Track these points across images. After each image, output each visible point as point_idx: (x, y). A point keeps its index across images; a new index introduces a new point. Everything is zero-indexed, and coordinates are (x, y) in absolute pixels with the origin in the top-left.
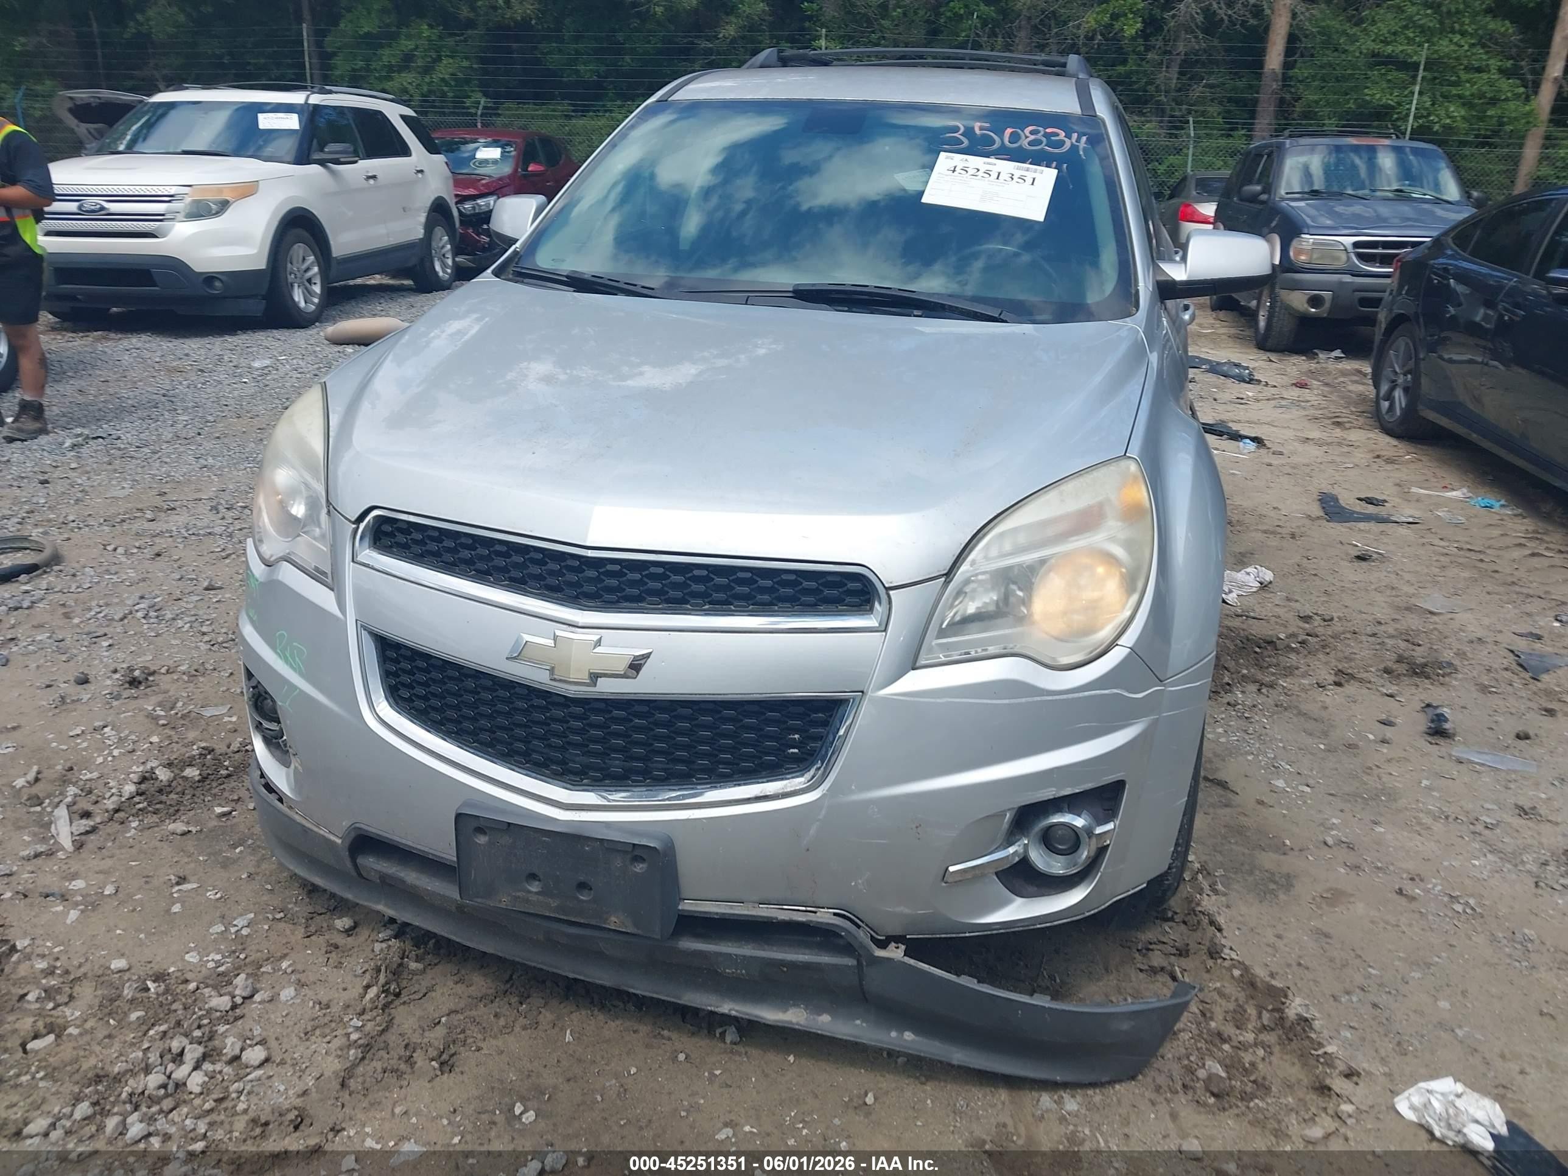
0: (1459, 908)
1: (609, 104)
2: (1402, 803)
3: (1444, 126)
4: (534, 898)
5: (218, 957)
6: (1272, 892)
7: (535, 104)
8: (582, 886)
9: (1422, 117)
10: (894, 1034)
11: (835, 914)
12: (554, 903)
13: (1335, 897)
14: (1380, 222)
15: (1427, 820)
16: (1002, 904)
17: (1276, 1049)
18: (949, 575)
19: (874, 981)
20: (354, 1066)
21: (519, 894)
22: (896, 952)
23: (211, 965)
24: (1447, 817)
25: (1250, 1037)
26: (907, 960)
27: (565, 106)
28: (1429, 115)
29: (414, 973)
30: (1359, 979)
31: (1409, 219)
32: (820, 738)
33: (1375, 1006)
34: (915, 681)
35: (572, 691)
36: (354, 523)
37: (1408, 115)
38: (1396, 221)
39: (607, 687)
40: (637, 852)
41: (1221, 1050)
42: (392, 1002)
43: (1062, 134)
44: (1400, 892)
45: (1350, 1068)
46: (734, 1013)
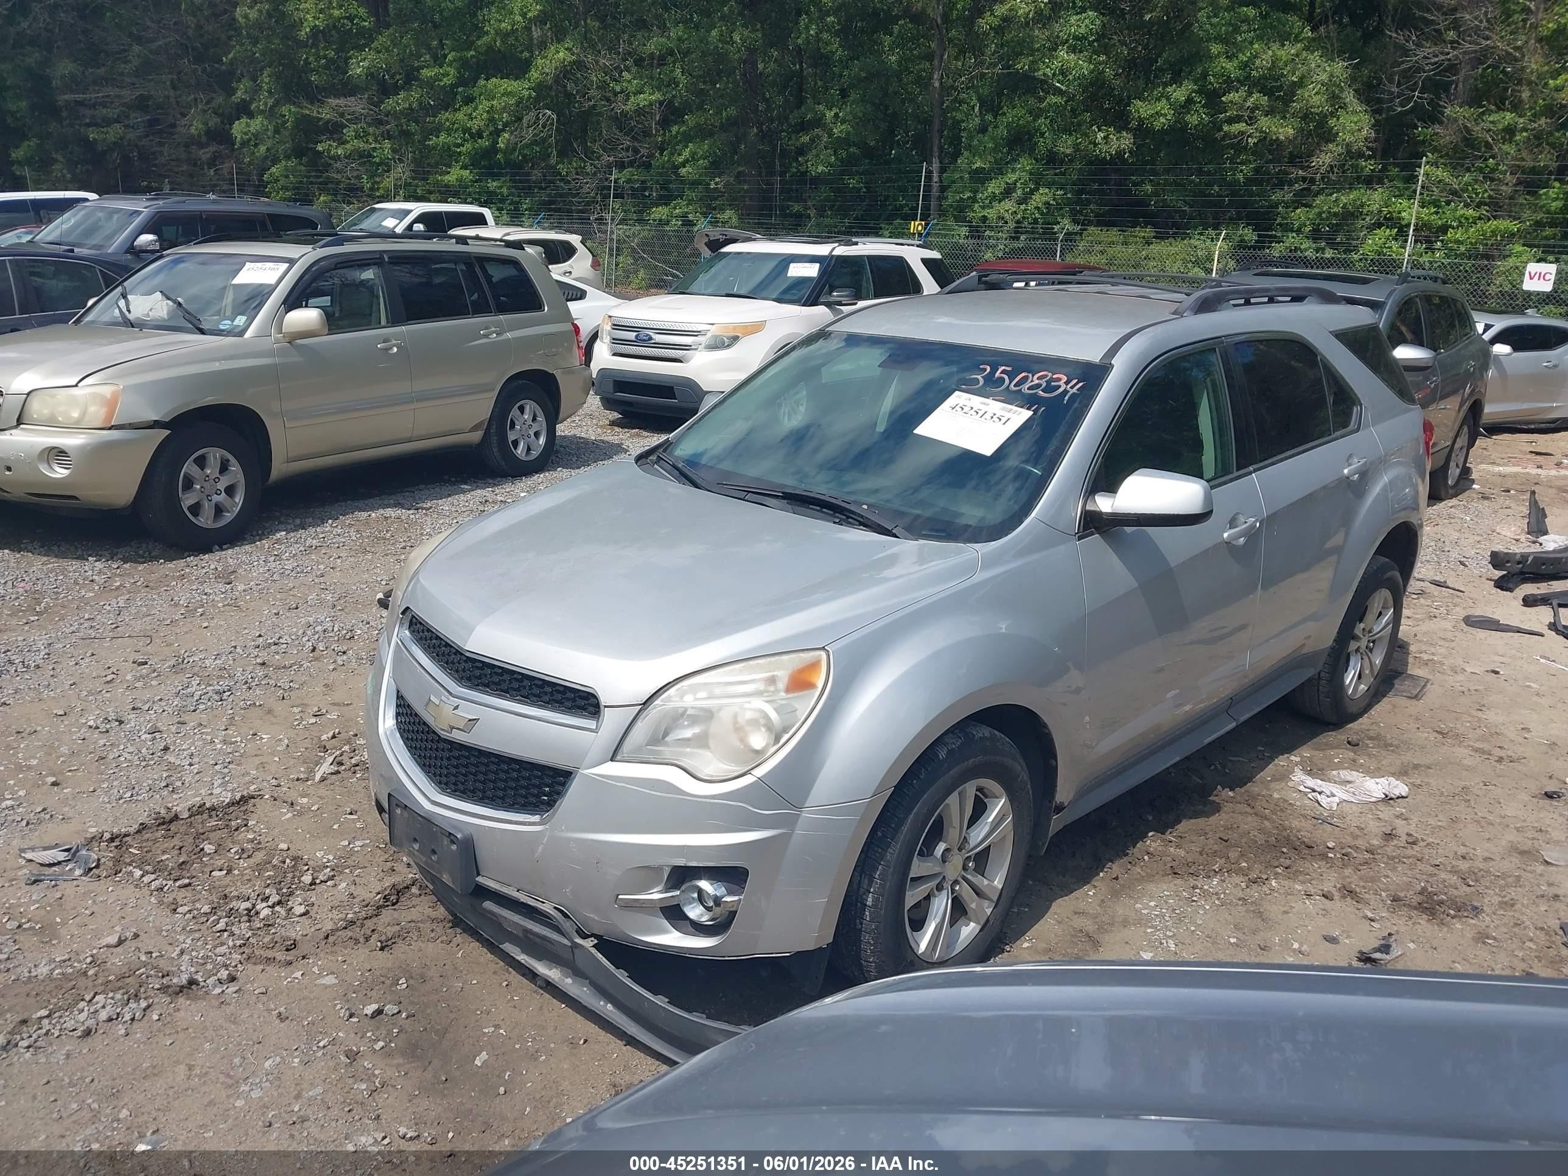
7: (1119, 230)
8: (433, 852)
10: (602, 1003)
11: (555, 908)
12: (424, 859)
16: (662, 931)
18: (644, 705)
19: (580, 961)
20: (337, 930)
22: (589, 944)
26: (594, 951)
29: (413, 895)
32: (557, 793)
34: (612, 769)
39: (456, 736)
40: (452, 838)
42: (388, 906)
46: (523, 962)
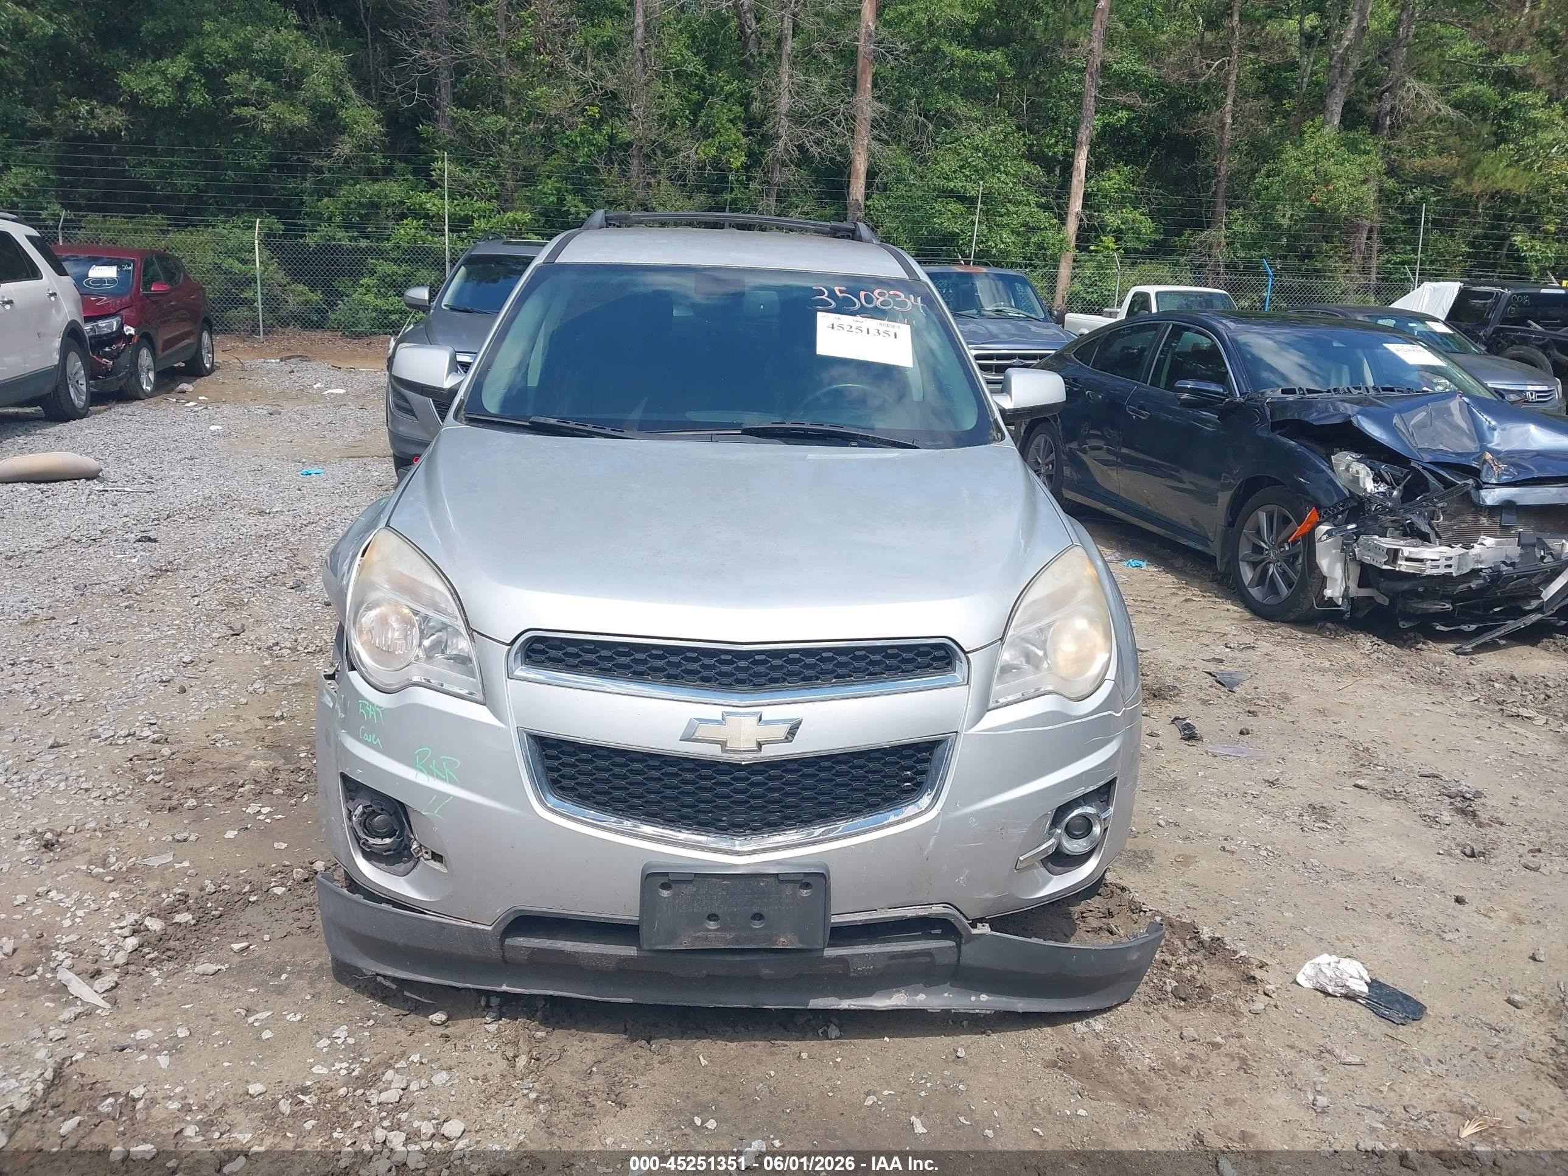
0: (1264, 853)
1: (211, 219)
2: (1192, 790)
3: (1000, 251)
4: (712, 935)
5: (345, 1065)
6: (1142, 864)
7: (125, 218)
8: (758, 917)
9: (982, 242)
10: (973, 998)
12: (729, 936)
13: (1185, 861)
14: (992, 338)
15: (1214, 799)
16: (1046, 882)
17: (1205, 963)
18: (1002, 639)
19: (968, 954)
20: (549, 1117)
21: (699, 934)
22: (985, 929)
23: (343, 1072)
24: (1226, 795)
25: (1185, 959)
26: (994, 933)
27: (160, 219)
28: (987, 240)
30: (1231, 910)
31: (1014, 335)
32: (925, 772)
33: (1248, 924)
34: (993, 719)
35: (745, 759)
36: (507, 645)
37: (971, 241)
38: (1005, 336)
39: (771, 752)
40: (806, 880)
41: (1169, 971)
42: (539, 1066)
43: (903, 296)
44: (1223, 849)
45: (1261, 962)
